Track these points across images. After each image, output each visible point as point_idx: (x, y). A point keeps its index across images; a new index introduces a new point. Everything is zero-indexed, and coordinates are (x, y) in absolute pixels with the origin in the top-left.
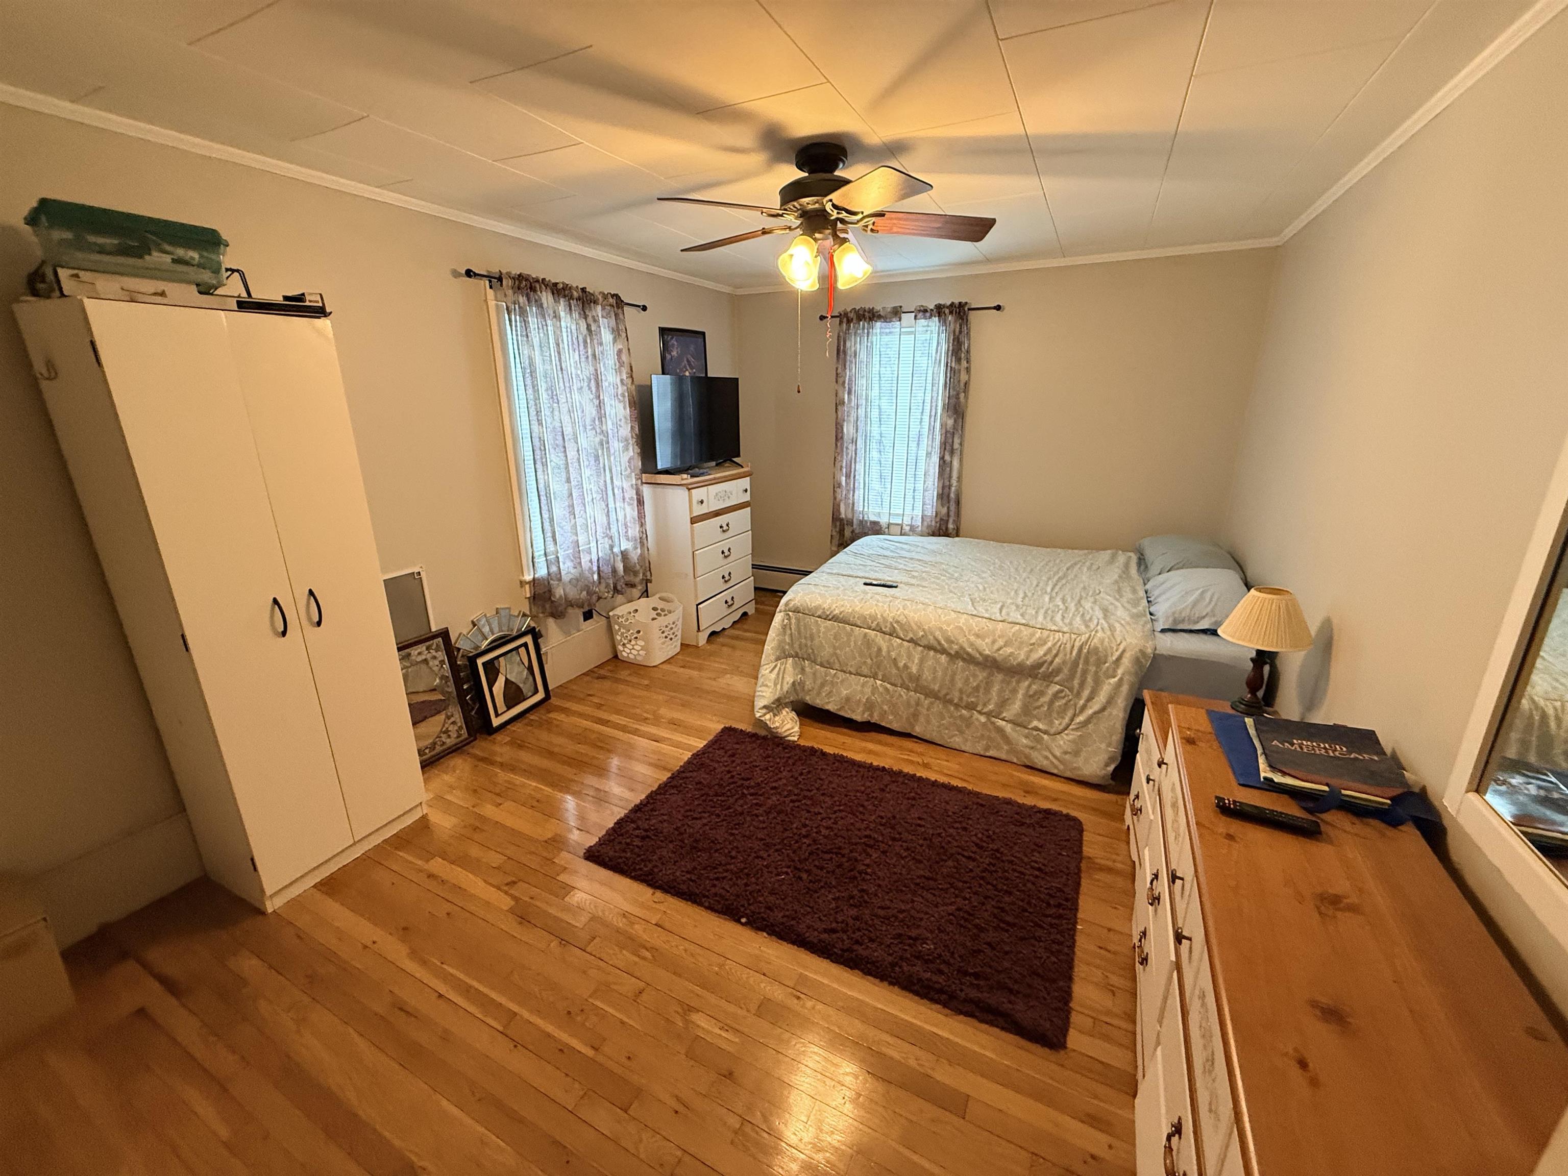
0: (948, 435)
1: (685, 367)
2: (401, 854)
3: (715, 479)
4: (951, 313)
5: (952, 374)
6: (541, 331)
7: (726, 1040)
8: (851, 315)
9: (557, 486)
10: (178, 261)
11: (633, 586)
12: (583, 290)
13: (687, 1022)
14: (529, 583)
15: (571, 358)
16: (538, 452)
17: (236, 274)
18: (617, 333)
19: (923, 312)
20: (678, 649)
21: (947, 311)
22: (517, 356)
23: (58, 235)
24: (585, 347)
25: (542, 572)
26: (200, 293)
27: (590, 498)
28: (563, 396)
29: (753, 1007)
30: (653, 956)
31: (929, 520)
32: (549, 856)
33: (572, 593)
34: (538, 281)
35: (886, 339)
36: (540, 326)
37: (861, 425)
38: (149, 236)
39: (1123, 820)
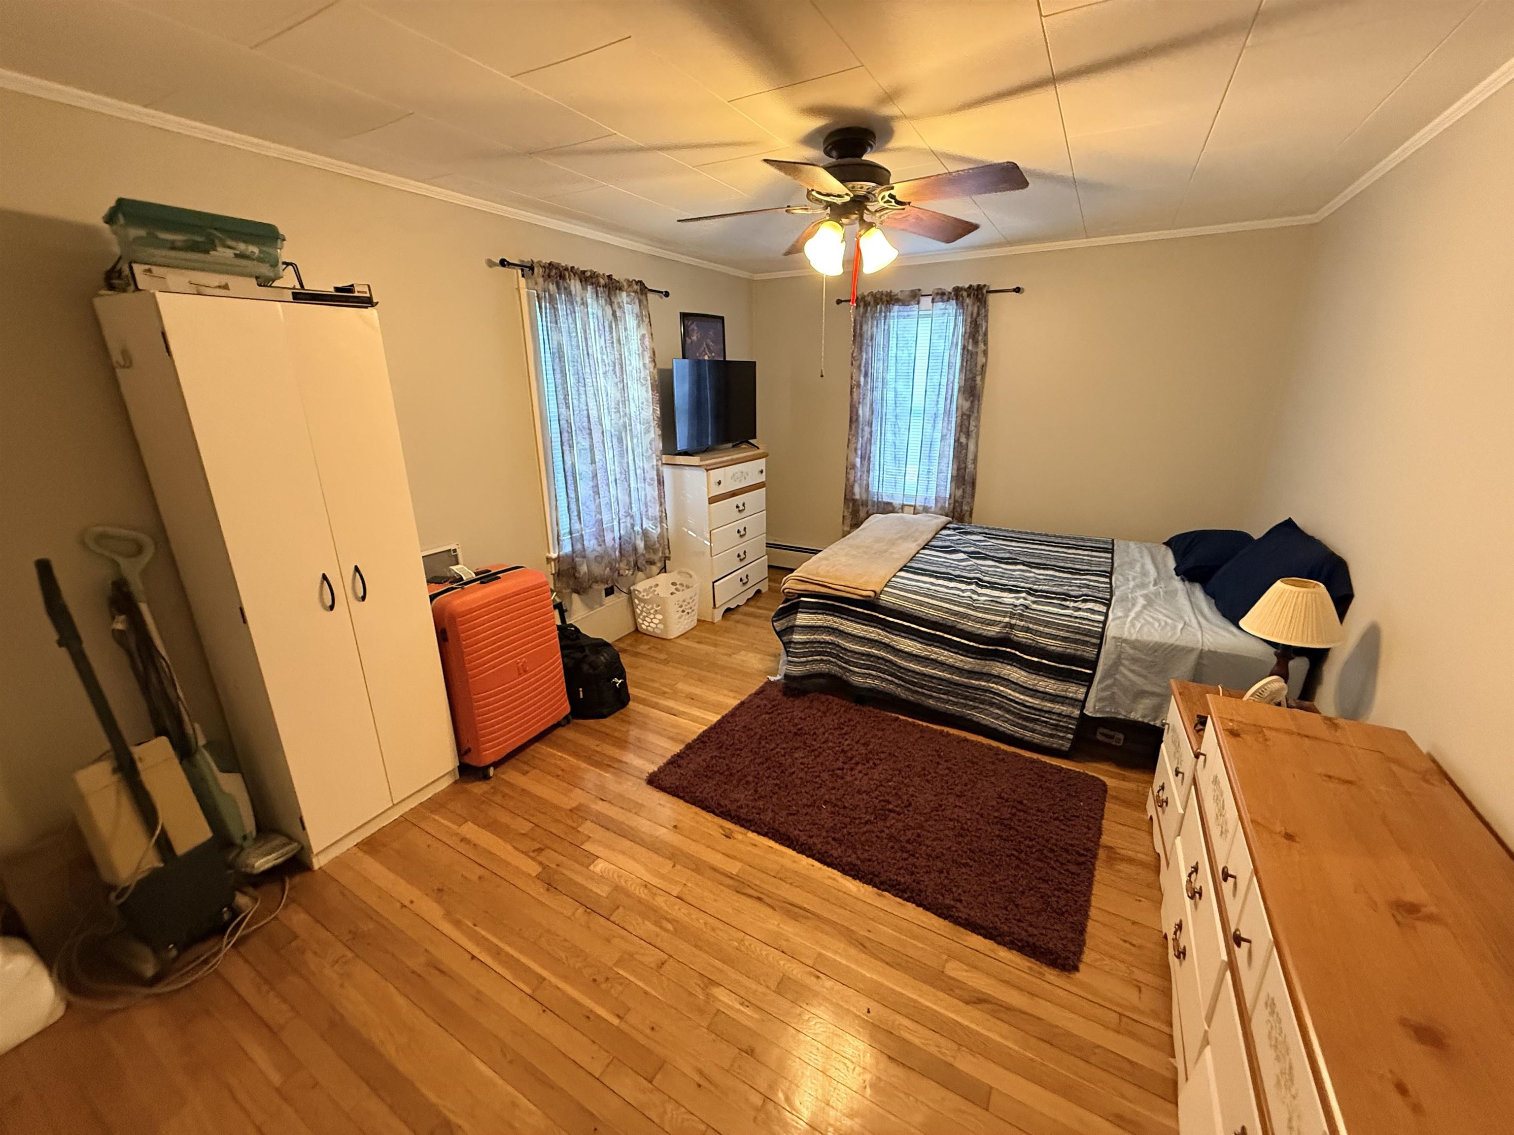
0: (965, 417)
1: (704, 350)
2: (437, 817)
3: (732, 460)
4: (969, 296)
5: (969, 357)
6: (570, 316)
7: (747, 1016)
8: (869, 299)
9: (583, 467)
10: (241, 256)
11: (652, 563)
12: (610, 277)
13: (708, 995)
14: (554, 560)
15: (597, 344)
16: (565, 435)
17: (290, 267)
18: (640, 317)
19: (941, 295)
20: (695, 623)
21: (965, 294)
22: (546, 341)
23: (135, 232)
24: (611, 333)
25: (567, 549)
26: (260, 285)
27: (613, 478)
28: (590, 380)
29: (773, 985)
30: (675, 929)
31: (942, 501)
32: (575, 825)
33: (599, 570)
34: (566, 269)
35: (903, 322)
36: (569, 312)
37: (877, 407)
38: (215, 232)
39: (1145, 810)
